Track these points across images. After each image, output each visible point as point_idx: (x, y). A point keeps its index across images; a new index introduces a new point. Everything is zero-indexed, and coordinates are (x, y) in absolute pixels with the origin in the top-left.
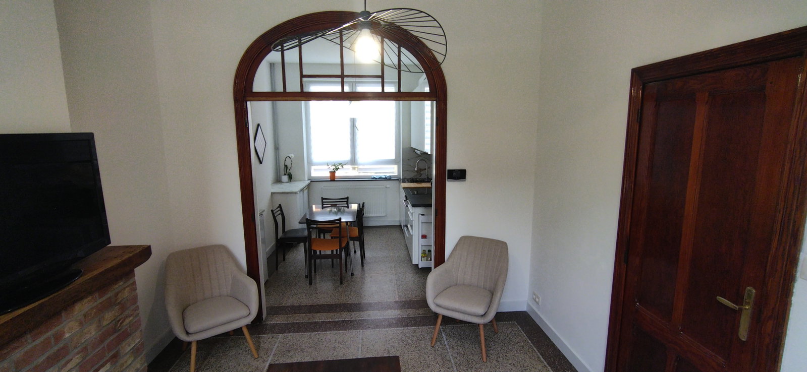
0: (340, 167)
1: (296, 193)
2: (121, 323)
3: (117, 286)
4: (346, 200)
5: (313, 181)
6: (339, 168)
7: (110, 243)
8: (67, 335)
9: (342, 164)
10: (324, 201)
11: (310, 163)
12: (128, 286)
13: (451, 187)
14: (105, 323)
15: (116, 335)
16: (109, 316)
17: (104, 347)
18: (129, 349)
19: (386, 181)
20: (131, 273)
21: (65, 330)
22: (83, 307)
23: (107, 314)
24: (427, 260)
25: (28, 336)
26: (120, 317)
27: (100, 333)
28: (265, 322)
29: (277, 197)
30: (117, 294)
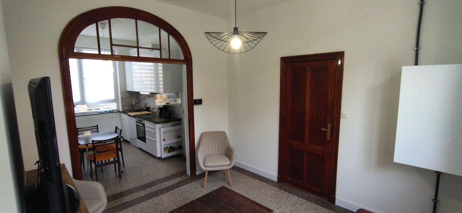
13: (196, 108)
24: (166, 153)
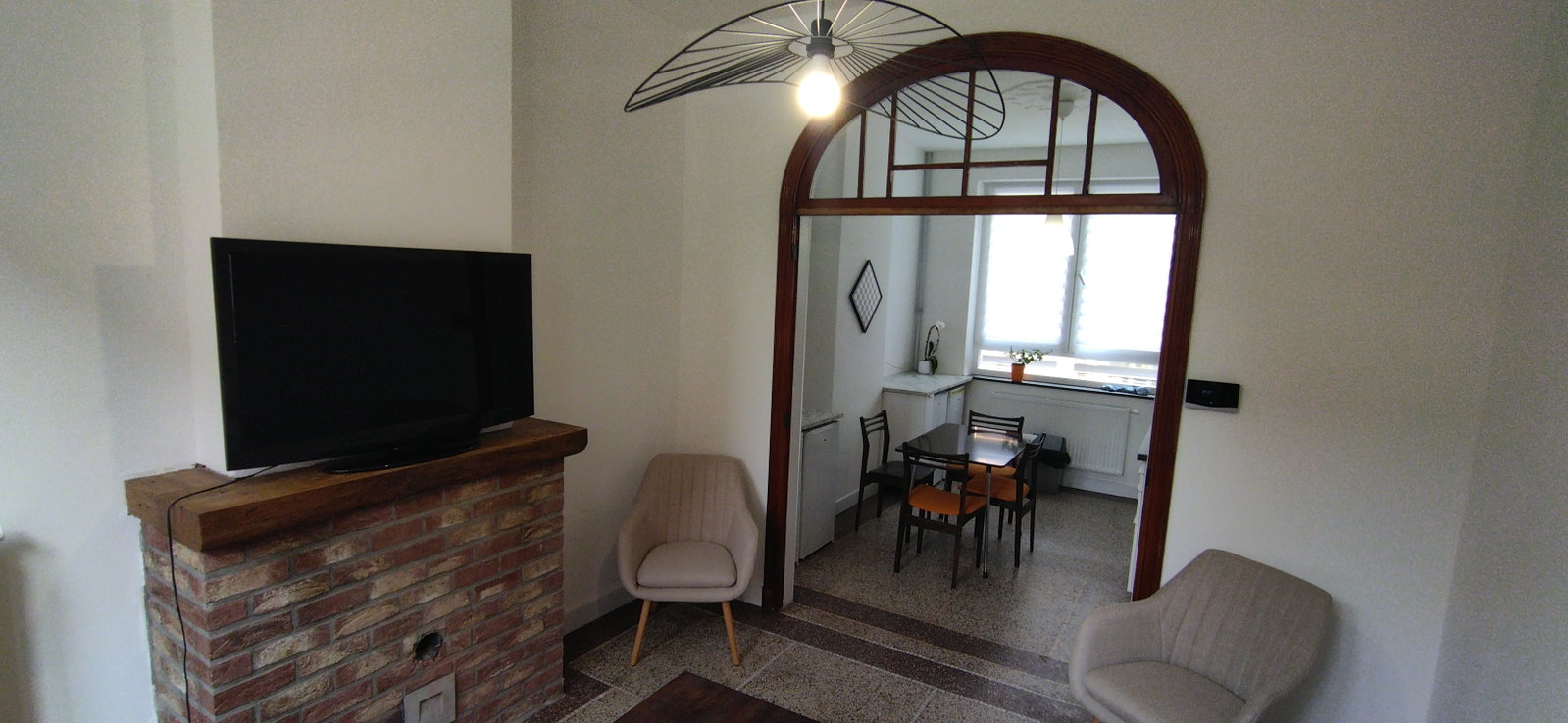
0: (1035, 357)
1: (925, 395)
2: (530, 533)
3: (531, 478)
4: (1017, 424)
5: (978, 378)
6: (1032, 359)
7: (533, 414)
8: (445, 525)
9: (1040, 352)
10: (974, 418)
11: (978, 343)
12: (550, 483)
14: (505, 526)
15: (519, 548)
16: (511, 519)
17: (497, 560)
18: (536, 575)
19: (1134, 399)
20: (556, 463)
21: (443, 517)
22: (473, 494)
23: (509, 514)
25: (393, 509)
26: (531, 524)
27: (495, 537)
28: (784, 610)
29: (891, 398)
30: (531, 489)
